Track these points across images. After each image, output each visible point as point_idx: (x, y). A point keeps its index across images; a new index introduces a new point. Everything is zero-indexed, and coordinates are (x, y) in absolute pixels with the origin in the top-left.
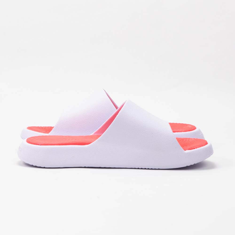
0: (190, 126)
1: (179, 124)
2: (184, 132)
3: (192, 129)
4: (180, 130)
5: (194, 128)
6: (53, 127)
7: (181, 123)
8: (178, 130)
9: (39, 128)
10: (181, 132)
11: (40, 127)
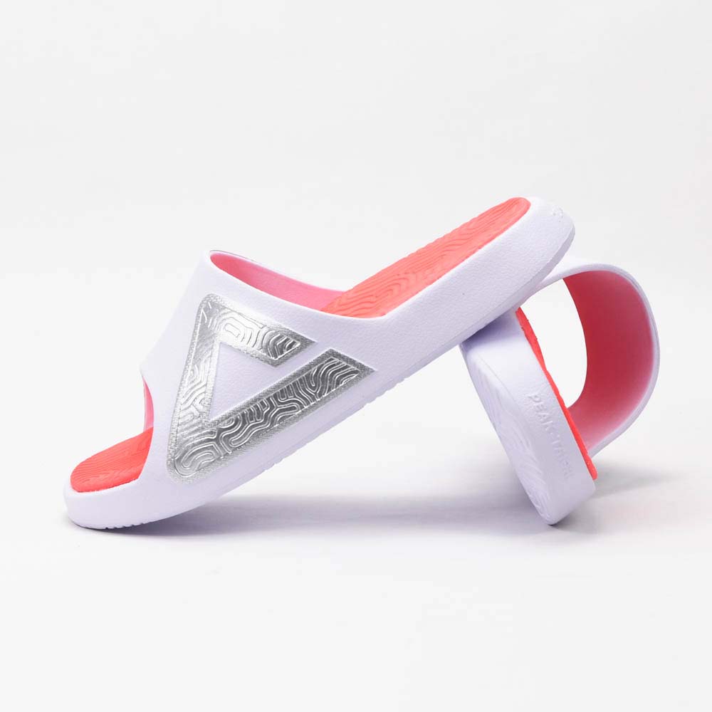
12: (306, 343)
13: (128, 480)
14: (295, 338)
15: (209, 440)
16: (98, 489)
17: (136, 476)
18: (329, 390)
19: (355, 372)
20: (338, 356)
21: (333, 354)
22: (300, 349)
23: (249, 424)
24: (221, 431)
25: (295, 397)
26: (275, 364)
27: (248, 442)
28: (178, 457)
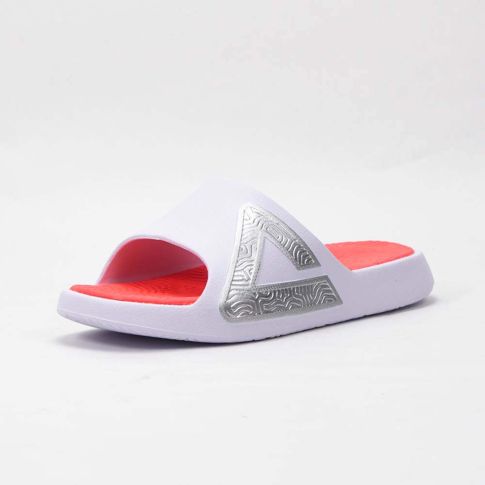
12: (317, 263)
14: (312, 257)
15: (252, 299)
18: (319, 302)
19: (335, 299)
20: (330, 281)
21: (327, 280)
22: (313, 265)
23: (276, 300)
24: (260, 296)
25: (302, 296)
26: (298, 268)
27: (273, 312)
28: (229, 301)
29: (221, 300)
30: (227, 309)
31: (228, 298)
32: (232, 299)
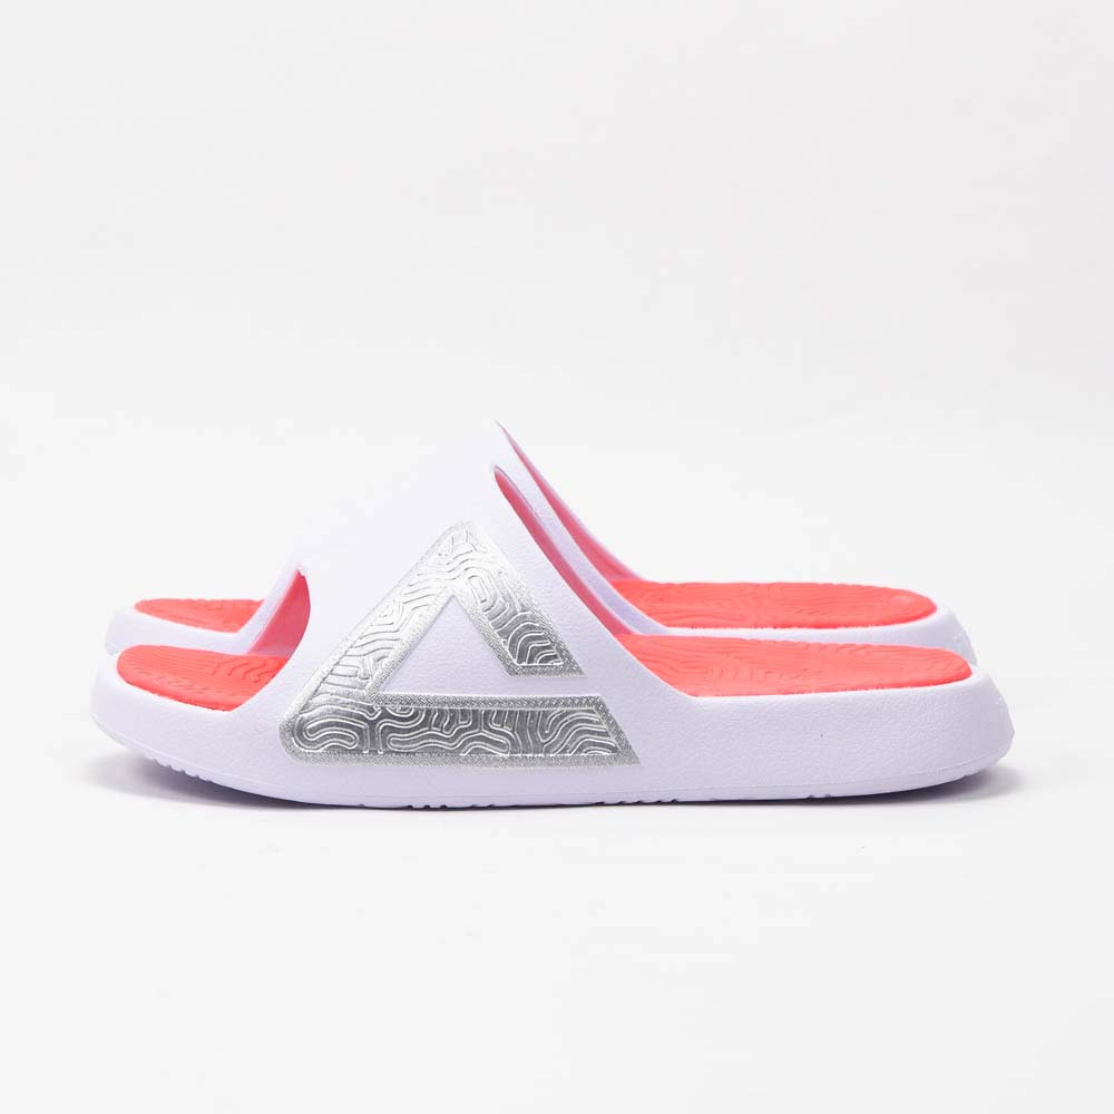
0: (906, 600)
1: (859, 588)
2: (878, 624)
3: (919, 612)
4: (863, 618)
5: (924, 608)
6: (259, 604)
7: (865, 583)
8: (851, 617)
9: (191, 604)
10: (865, 624)
11: (200, 600)
12: (571, 667)
13: (214, 706)
14: (561, 651)
15: (362, 718)
16: (162, 693)
17: (230, 707)
18: (564, 751)
19: (614, 749)
20: (604, 711)
21: (599, 706)
22: (559, 671)
23: (430, 730)
24: (385, 715)
25: (513, 732)
26: (512, 671)
27: (414, 753)
28: (305, 716)
29: (288, 710)
30: (297, 731)
31: (305, 708)
32: (312, 714)
